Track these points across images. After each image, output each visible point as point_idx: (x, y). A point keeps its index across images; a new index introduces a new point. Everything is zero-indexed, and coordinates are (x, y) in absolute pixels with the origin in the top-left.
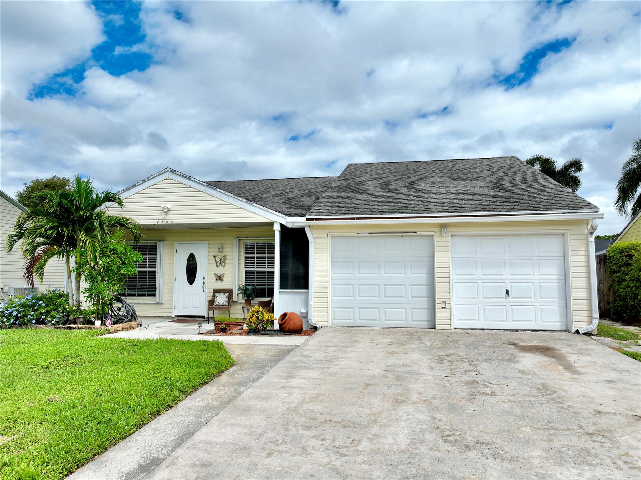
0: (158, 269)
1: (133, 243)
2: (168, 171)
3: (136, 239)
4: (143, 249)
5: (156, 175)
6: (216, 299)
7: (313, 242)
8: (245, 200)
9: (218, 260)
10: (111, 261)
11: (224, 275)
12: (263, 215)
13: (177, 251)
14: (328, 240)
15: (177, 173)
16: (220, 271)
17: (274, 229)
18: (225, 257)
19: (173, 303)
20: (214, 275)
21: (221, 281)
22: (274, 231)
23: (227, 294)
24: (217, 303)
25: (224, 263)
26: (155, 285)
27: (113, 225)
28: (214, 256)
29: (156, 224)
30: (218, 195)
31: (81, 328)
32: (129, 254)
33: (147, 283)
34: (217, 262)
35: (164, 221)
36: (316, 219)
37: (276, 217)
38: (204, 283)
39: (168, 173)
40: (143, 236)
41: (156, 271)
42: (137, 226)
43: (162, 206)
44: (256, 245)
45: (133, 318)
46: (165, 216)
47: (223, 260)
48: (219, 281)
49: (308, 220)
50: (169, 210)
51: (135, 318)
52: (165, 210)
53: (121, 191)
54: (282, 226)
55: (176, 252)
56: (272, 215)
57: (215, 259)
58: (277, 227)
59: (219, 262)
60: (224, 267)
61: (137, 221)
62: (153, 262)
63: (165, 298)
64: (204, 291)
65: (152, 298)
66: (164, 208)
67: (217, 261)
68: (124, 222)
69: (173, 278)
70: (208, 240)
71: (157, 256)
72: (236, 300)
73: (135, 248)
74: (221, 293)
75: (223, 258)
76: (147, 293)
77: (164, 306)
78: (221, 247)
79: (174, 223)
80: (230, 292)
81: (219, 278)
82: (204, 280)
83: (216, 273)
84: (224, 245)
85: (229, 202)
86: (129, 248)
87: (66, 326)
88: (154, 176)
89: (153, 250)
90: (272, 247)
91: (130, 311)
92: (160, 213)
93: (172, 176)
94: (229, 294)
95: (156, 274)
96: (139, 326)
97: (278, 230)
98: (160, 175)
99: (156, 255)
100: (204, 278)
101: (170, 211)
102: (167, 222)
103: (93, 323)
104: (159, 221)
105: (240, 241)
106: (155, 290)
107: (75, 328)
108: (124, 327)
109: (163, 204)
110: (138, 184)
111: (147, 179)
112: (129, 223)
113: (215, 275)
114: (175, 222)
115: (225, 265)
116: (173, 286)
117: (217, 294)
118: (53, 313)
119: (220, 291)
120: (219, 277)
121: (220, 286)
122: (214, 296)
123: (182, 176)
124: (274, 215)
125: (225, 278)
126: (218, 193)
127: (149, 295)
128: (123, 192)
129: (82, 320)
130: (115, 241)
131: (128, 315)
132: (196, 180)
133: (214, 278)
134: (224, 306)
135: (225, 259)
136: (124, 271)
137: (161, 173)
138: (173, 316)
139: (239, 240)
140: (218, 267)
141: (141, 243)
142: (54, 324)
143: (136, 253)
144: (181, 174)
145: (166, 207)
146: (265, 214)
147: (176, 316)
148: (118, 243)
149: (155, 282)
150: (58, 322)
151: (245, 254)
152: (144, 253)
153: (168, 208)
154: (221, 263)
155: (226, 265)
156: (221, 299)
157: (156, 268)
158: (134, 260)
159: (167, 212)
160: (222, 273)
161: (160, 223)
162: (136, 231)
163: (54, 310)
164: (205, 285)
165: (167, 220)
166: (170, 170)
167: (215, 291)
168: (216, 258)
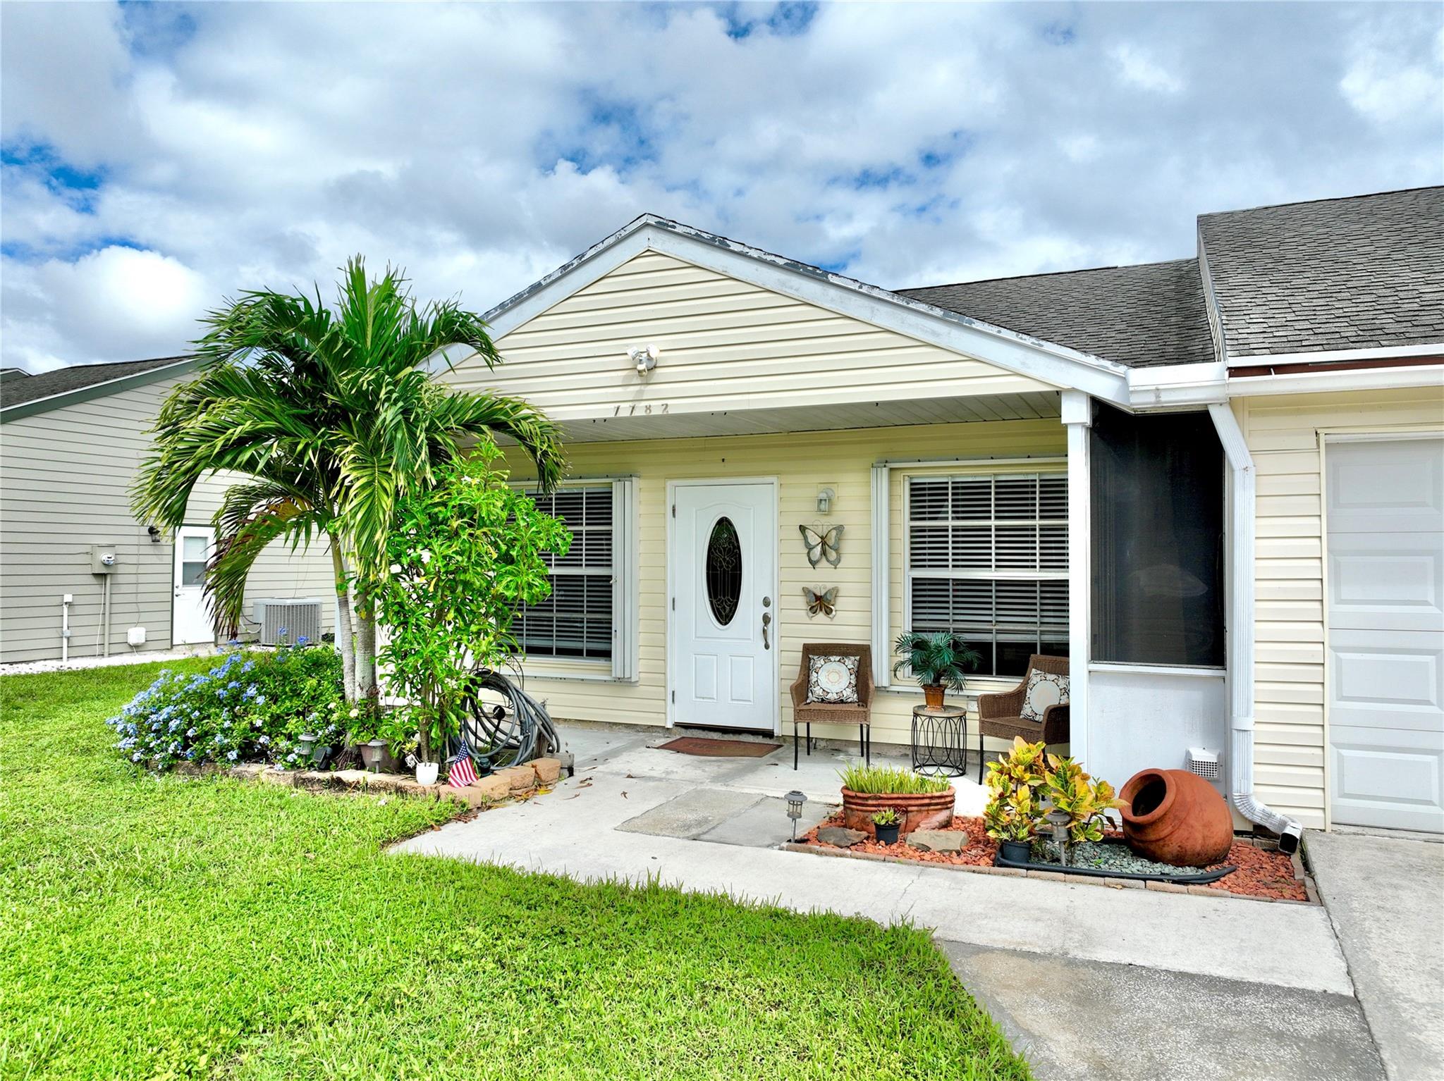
0: (616, 571)
1: (534, 485)
2: (647, 225)
3: (546, 474)
4: (568, 507)
5: (607, 243)
6: (814, 677)
7: (1252, 472)
8: (938, 312)
9: (814, 540)
10: (461, 553)
11: (835, 592)
12: (1016, 366)
13: (674, 510)
14: (1320, 462)
15: (679, 229)
16: (822, 579)
17: (1063, 422)
18: (840, 529)
19: (665, 680)
20: (800, 592)
21: (828, 612)
22: (1065, 428)
23: (851, 662)
24: (820, 692)
25: (837, 550)
26: (611, 623)
27: (470, 426)
28: (802, 529)
29: (611, 419)
30: (832, 300)
31: (374, 789)
32: (522, 524)
33: (586, 616)
34: (810, 548)
35: (637, 404)
36: (1280, 369)
37: (1076, 370)
38: (766, 619)
39: (648, 233)
40: (568, 464)
41: (610, 577)
42: (549, 429)
43: (631, 352)
44: (950, 486)
45: (546, 745)
46: (643, 387)
47: (831, 541)
48: (821, 616)
49: (1235, 372)
50: (655, 367)
51: (549, 745)
52: (641, 367)
53: (495, 309)
54: (1098, 405)
55: (674, 515)
56: (1055, 363)
57: (806, 538)
58: (1076, 414)
59: (819, 548)
60: (835, 564)
61: (546, 410)
62: (601, 548)
63: (641, 666)
64: (767, 647)
65: (600, 663)
66: (637, 359)
67: (813, 543)
68: (506, 414)
69: (665, 600)
70: (777, 473)
71: (614, 528)
72: (885, 683)
73: (543, 505)
74: (832, 658)
75: (834, 533)
76: (585, 646)
77: (641, 690)
78: (823, 496)
79: (671, 411)
80: (861, 655)
81: (821, 603)
82: (766, 610)
83: (811, 586)
84: (834, 487)
85: (874, 322)
86: (525, 504)
87: (326, 776)
88: (601, 247)
89: (601, 506)
90: (1056, 494)
91: (534, 723)
92: (625, 377)
93: (661, 242)
94: (860, 661)
95: (611, 586)
96: (566, 773)
97: (1083, 425)
98: (619, 241)
99: (610, 524)
100: (766, 603)
101: (658, 371)
102: (648, 408)
103: (412, 772)
104: (622, 405)
105: (893, 472)
106: (611, 639)
107: (356, 786)
108: (517, 784)
109: (631, 345)
110: (548, 281)
111: (576, 263)
112: (525, 419)
113: (806, 591)
114: (678, 407)
115: (839, 560)
116: (665, 627)
117: (819, 662)
118: (292, 724)
119: (826, 650)
120: (818, 598)
121: (822, 630)
122: (807, 669)
123: (697, 238)
124: (1063, 365)
125: (840, 604)
126: (833, 292)
127: (592, 654)
128: (499, 311)
129: (377, 756)
130: (476, 481)
131: (527, 738)
132: (746, 250)
133: (801, 603)
134: (842, 702)
135: (839, 538)
136: (507, 588)
137: (623, 233)
138: (669, 725)
139: (891, 469)
140: (814, 563)
141: (562, 485)
142: (294, 765)
143: (546, 521)
144: (693, 232)
145: (645, 355)
146: (1023, 363)
147: (677, 725)
148: (486, 485)
149: (610, 613)
150: (307, 757)
151: (912, 519)
152: (572, 520)
153: (650, 358)
154: (824, 553)
155: (842, 560)
156: (834, 677)
157: (610, 566)
158: (541, 545)
159: (646, 370)
160: (830, 586)
161: (625, 413)
162: (545, 447)
163: (298, 714)
164: (770, 625)
165: (647, 403)
166: (652, 221)
167: (811, 651)
168: (809, 534)
